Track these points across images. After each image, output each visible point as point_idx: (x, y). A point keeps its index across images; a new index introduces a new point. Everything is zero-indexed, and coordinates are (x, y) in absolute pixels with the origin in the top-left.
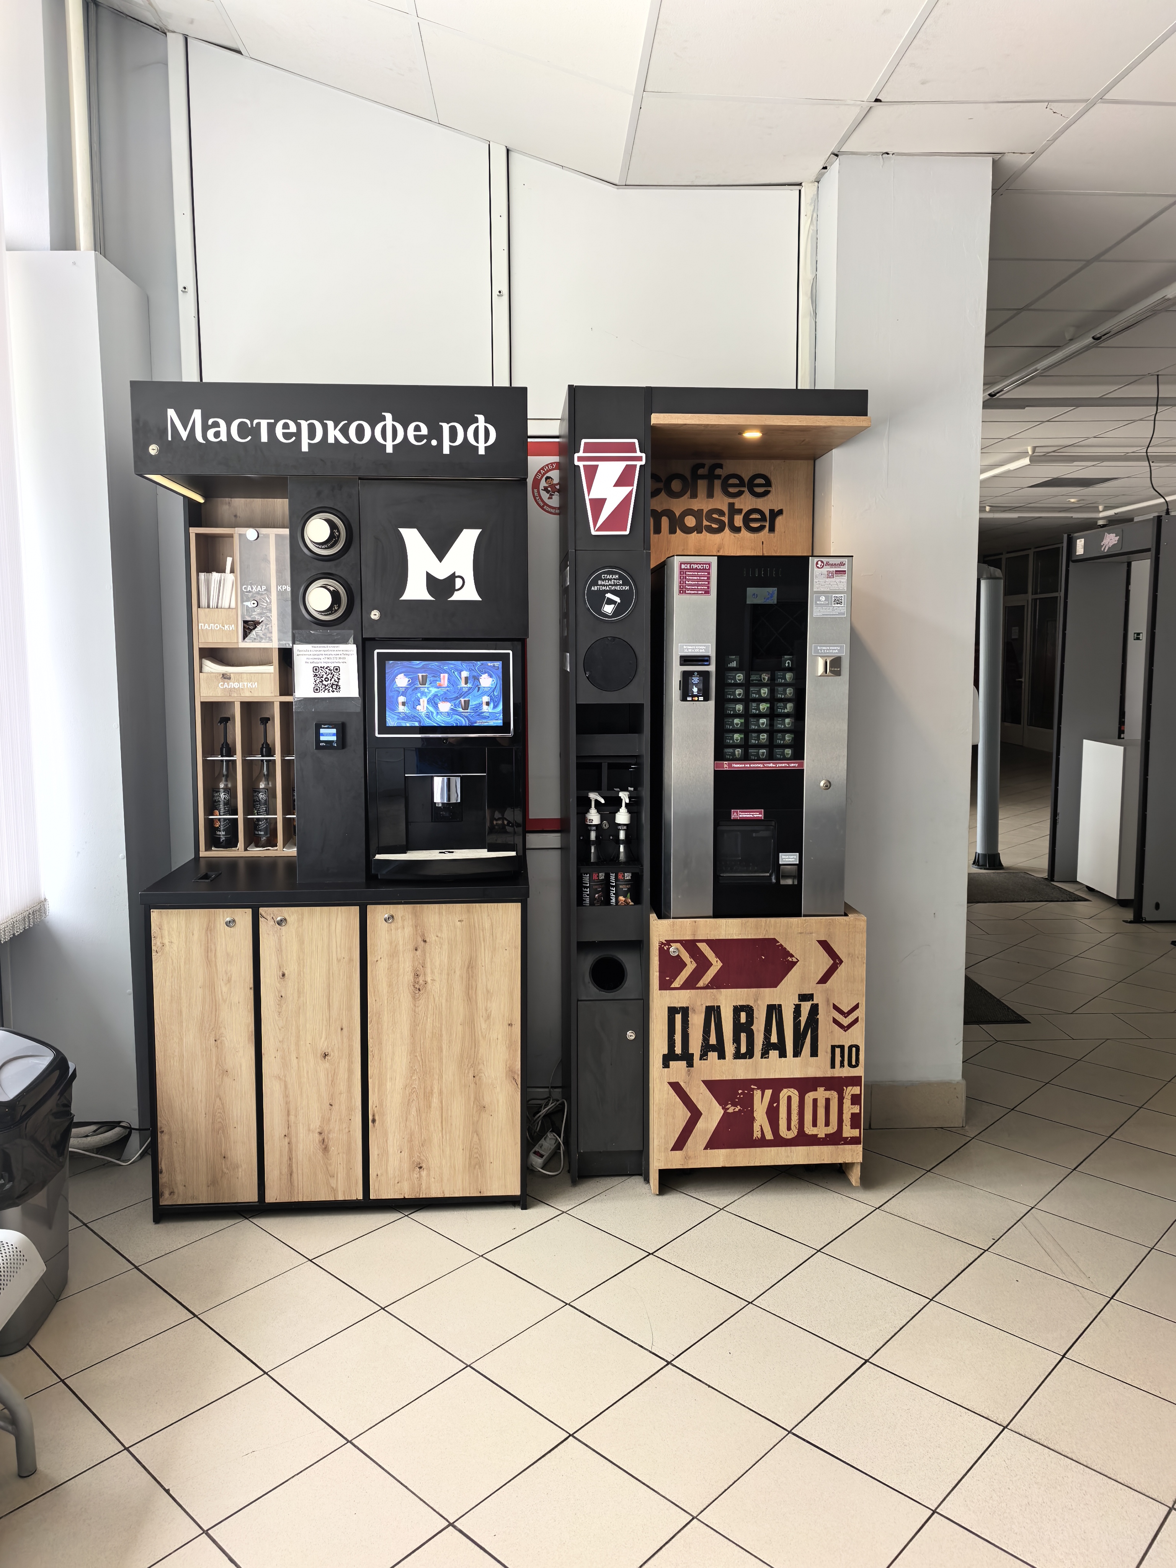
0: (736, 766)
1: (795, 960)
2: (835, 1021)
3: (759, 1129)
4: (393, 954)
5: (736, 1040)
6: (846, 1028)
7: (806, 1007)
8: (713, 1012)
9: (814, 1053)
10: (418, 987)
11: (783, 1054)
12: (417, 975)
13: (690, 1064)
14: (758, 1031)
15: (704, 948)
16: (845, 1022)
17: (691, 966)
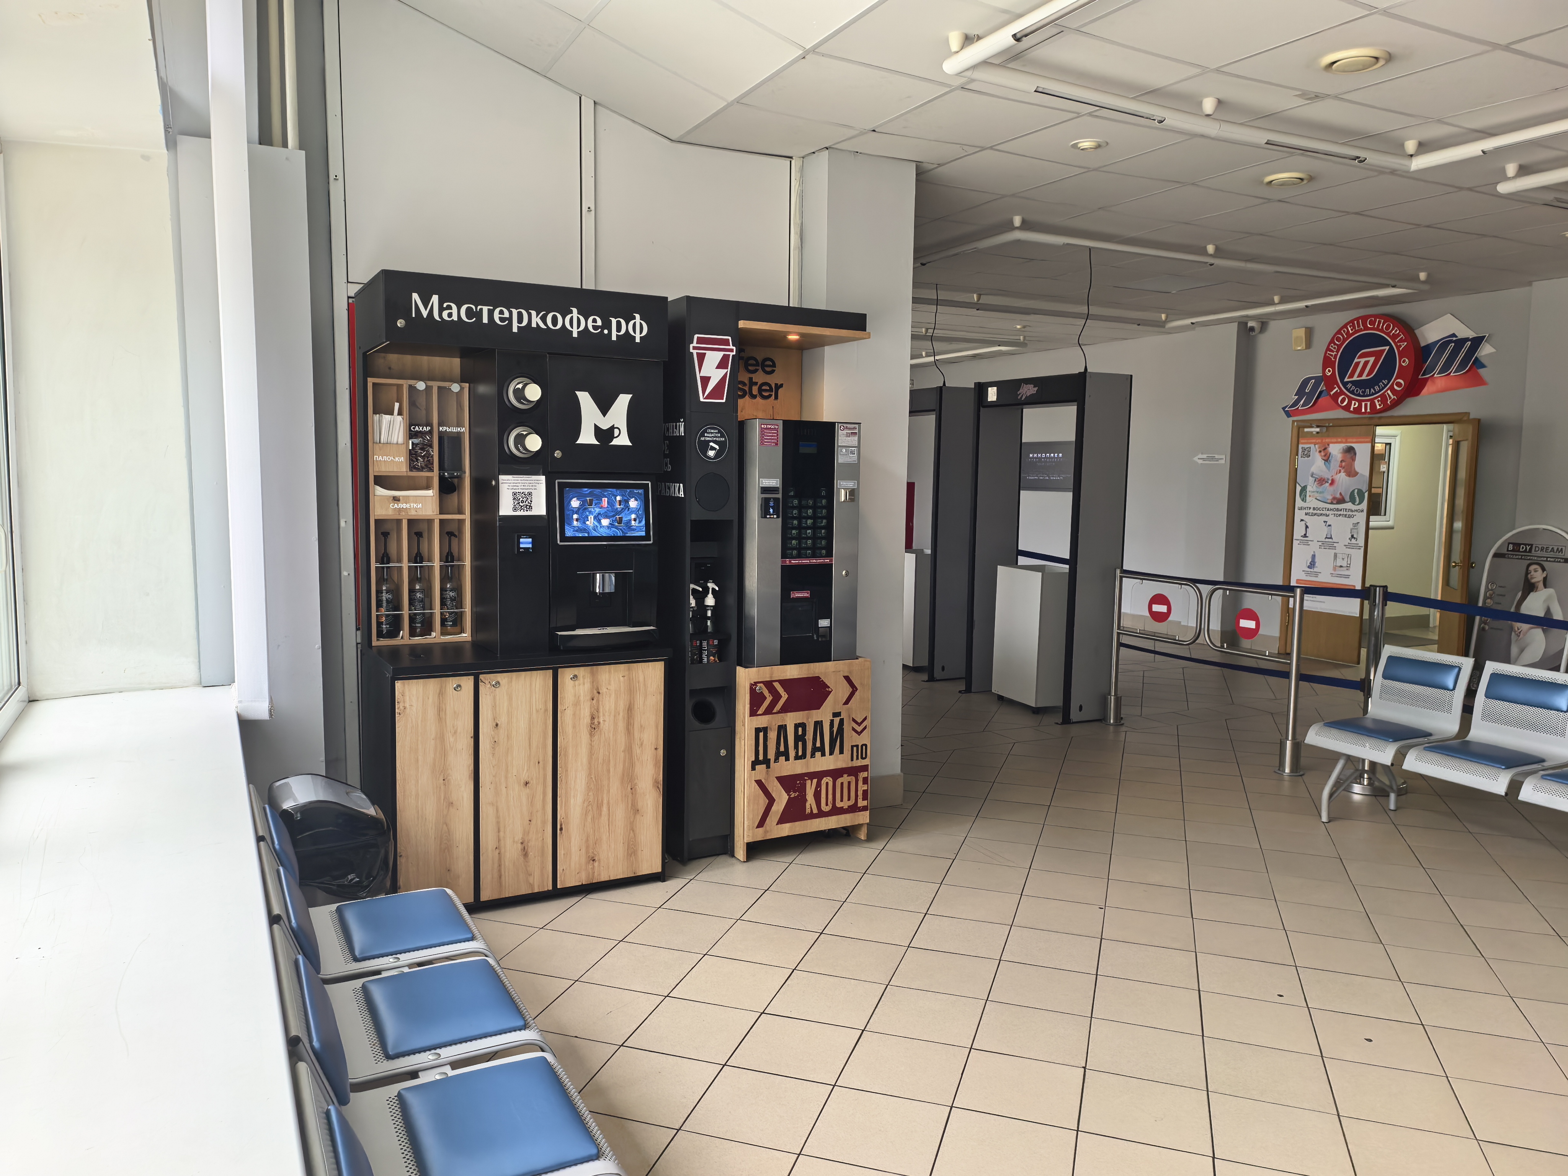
0: (794, 562)
1: (830, 690)
2: (854, 729)
3: (809, 807)
4: (577, 704)
5: (796, 747)
6: (859, 733)
7: (837, 721)
8: (782, 729)
9: (841, 752)
10: (594, 727)
11: (823, 755)
12: (593, 718)
13: (768, 767)
14: (809, 739)
15: (777, 685)
16: (859, 729)
17: (769, 698)
